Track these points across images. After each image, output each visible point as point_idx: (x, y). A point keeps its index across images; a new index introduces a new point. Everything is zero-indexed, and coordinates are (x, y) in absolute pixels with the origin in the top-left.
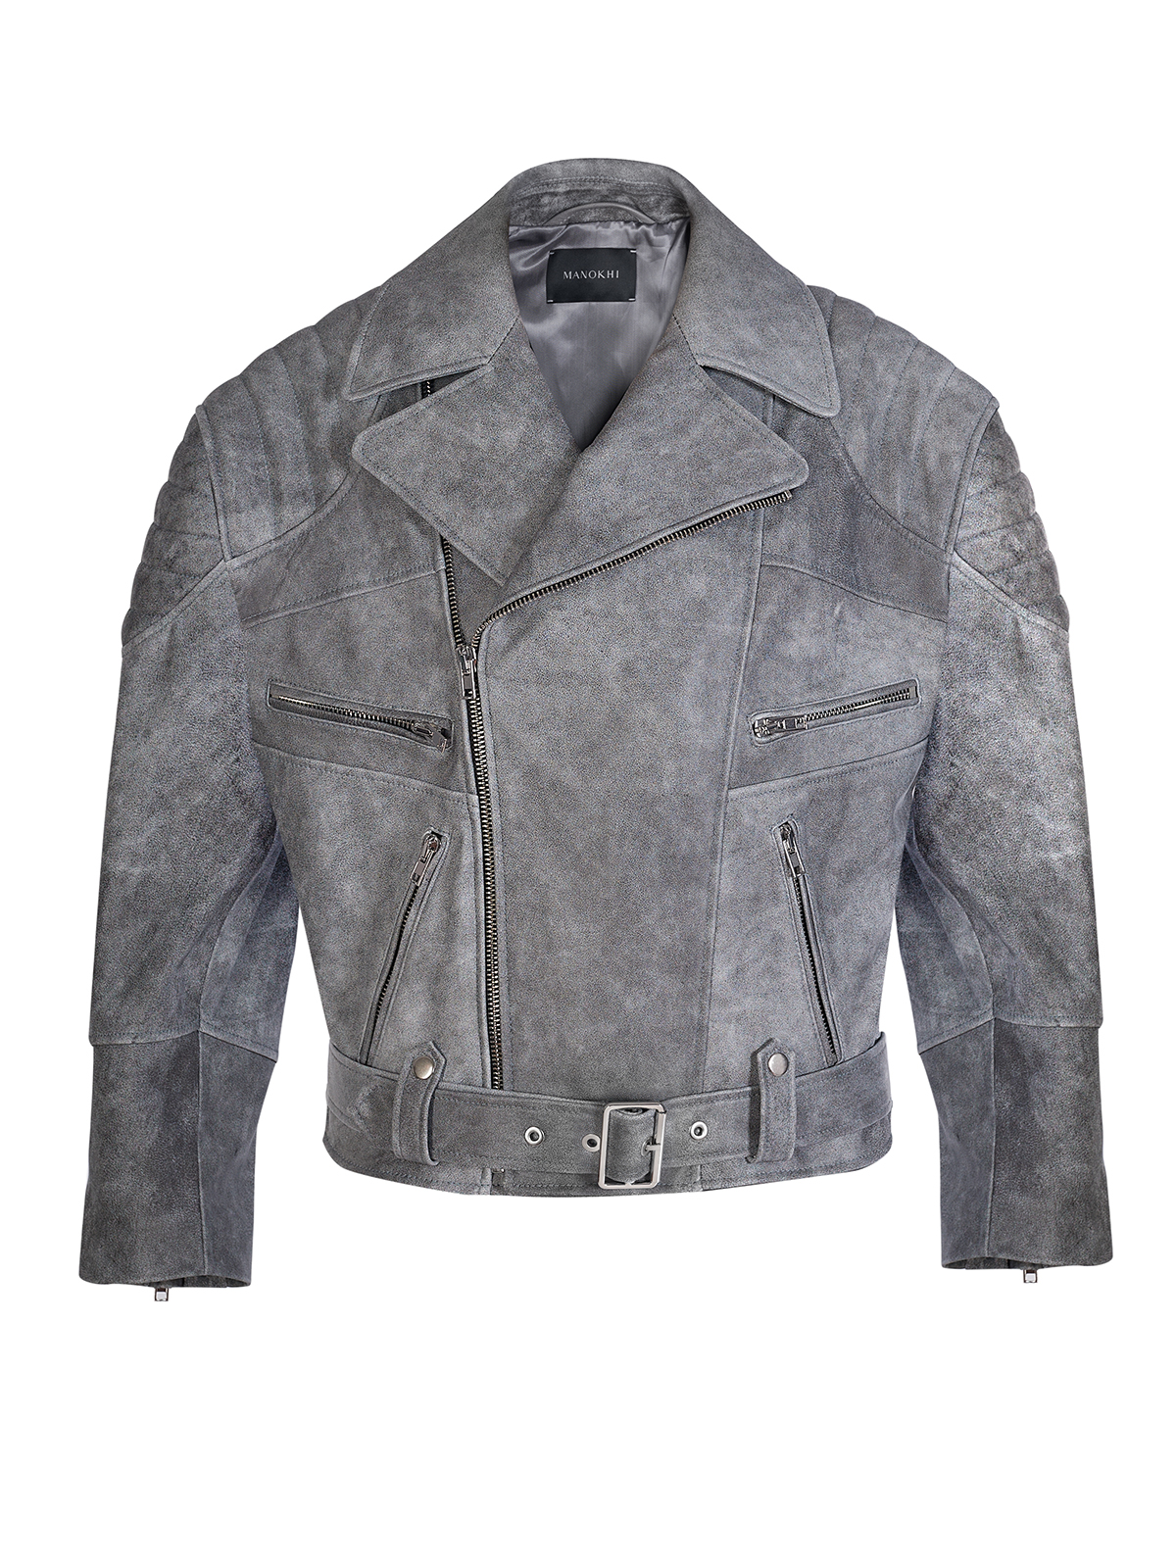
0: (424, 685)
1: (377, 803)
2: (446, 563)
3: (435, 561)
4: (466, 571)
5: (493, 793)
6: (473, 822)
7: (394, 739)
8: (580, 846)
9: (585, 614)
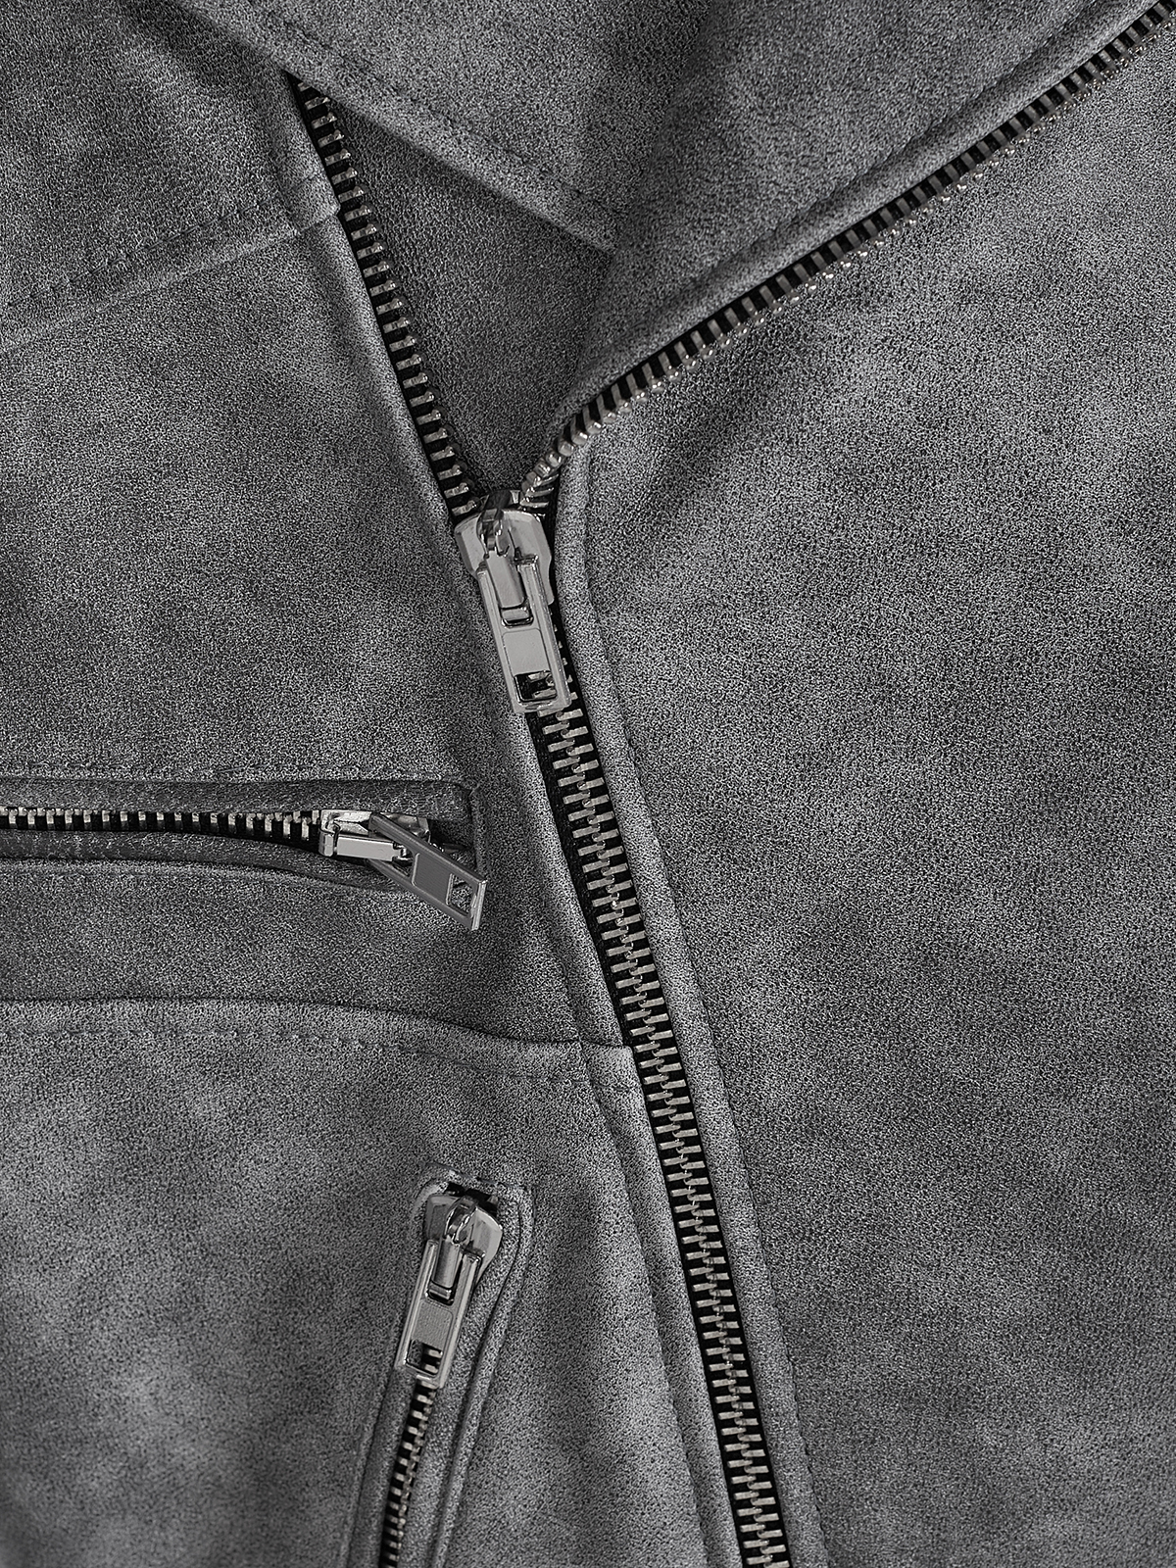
0: (329, 670)
1: (207, 1105)
2: (338, 190)
3: (289, 197)
4: (428, 209)
5: (693, 1029)
6: (624, 1143)
7: (244, 884)
8: (1058, 1158)
9: (964, 300)
